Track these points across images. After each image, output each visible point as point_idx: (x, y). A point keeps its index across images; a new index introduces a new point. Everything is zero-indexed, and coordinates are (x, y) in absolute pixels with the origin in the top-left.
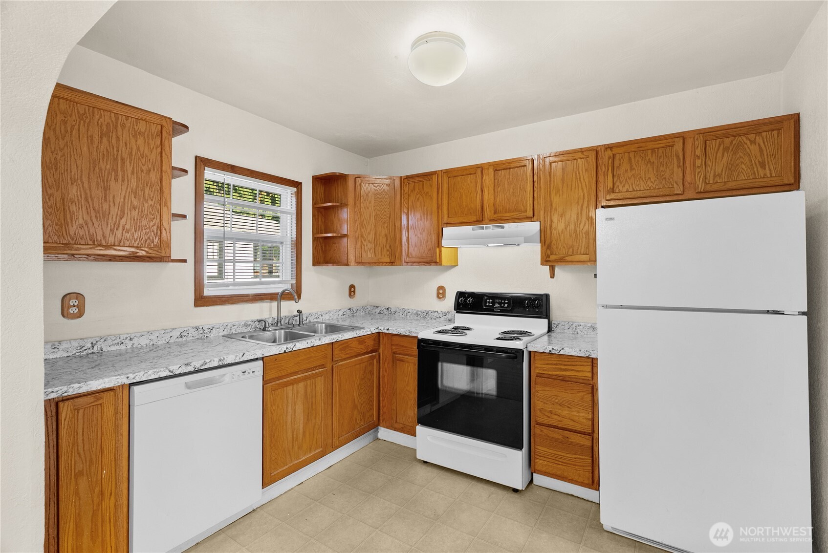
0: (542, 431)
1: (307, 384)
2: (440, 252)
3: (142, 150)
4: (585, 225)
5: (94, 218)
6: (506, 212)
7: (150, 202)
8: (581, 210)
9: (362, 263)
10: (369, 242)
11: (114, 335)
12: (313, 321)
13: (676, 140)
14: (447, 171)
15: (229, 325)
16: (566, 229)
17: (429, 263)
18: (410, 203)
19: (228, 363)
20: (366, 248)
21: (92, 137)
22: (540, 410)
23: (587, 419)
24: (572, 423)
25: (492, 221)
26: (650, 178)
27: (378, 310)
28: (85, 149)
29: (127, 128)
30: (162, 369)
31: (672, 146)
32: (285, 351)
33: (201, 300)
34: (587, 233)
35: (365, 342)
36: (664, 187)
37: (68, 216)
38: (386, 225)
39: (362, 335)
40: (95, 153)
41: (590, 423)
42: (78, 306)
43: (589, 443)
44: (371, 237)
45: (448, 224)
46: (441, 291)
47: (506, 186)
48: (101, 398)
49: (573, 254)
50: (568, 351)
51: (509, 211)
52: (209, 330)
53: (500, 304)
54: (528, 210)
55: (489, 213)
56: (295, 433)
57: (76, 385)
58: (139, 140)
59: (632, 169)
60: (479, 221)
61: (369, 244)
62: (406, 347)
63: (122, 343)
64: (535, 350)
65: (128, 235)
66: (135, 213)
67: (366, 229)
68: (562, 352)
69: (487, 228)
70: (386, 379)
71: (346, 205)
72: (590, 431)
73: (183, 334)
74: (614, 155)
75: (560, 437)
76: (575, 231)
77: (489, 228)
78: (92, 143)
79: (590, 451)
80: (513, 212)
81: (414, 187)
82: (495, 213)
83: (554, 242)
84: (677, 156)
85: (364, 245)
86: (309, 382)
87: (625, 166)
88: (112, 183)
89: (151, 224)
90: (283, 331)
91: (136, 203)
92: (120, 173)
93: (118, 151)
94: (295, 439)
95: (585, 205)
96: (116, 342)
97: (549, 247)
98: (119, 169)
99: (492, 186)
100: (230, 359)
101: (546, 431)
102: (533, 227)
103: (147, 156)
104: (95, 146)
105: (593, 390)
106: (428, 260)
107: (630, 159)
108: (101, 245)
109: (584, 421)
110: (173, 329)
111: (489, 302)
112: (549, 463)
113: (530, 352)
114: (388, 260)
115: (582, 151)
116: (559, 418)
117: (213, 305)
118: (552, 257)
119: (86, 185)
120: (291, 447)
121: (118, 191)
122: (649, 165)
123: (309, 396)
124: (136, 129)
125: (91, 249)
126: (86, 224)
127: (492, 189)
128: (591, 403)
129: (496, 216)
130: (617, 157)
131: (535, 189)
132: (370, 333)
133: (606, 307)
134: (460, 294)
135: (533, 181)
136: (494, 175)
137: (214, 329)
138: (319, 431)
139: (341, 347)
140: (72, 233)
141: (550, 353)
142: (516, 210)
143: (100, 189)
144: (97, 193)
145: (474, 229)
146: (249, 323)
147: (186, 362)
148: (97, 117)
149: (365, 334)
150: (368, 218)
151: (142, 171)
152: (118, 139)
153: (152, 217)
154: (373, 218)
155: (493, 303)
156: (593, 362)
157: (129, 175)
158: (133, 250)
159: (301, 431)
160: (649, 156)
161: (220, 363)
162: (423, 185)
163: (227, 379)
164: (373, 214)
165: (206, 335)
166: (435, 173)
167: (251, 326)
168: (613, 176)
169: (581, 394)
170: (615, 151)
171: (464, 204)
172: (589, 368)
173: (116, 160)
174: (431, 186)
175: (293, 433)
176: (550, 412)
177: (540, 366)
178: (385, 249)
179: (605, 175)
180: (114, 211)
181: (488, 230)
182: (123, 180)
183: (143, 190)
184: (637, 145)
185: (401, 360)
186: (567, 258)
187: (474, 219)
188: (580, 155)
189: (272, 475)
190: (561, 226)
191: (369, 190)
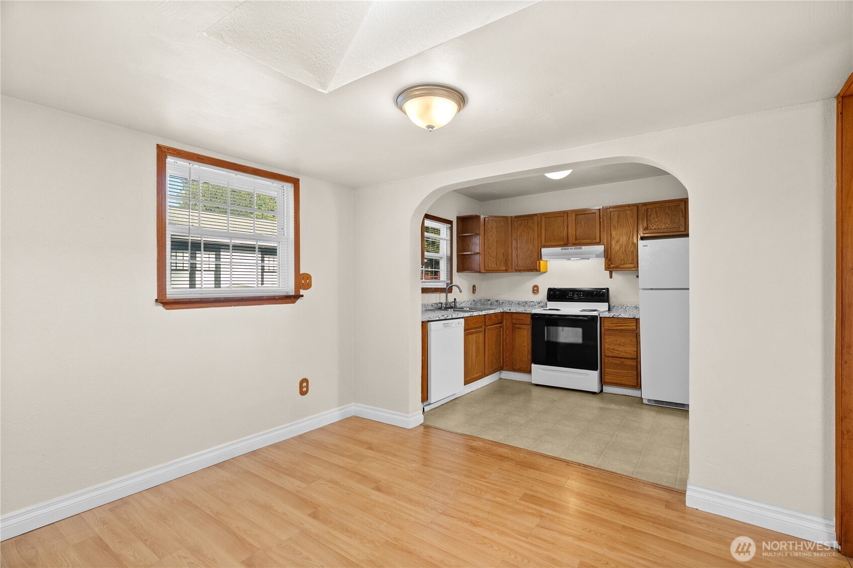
0: (608, 360)
2: (540, 263)
4: (631, 247)
6: (583, 239)
8: (629, 239)
10: (493, 257)
12: (459, 306)
13: (681, 202)
14: (544, 214)
16: (620, 249)
17: (532, 270)
18: (519, 233)
19: (454, 317)
20: (491, 261)
22: (607, 349)
23: (633, 351)
24: (626, 354)
25: (574, 245)
26: (667, 222)
27: (489, 302)
31: (679, 205)
32: (470, 315)
34: (632, 252)
35: (498, 317)
36: (675, 227)
38: (503, 247)
41: (636, 353)
43: (635, 364)
44: (494, 254)
45: (545, 246)
46: (535, 289)
47: (583, 224)
49: (624, 264)
50: (623, 315)
51: (585, 239)
53: (578, 295)
54: (597, 239)
55: (572, 239)
59: (657, 217)
60: (566, 244)
61: (493, 259)
62: (522, 320)
64: (604, 316)
67: (491, 249)
68: (620, 316)
69: (571, 249)
70: (507, 341)
71: (479, 234)
72: (635, 357)
74: (647, 209)
75: (619, 362)
76: (625, 251)
77: (572, 249)
79: (636, 367)
80: (588, 239)
81: (521, 223)
82: (576, 240)
83: (613, 257)
84: (682, 211)
85: (490, 259)
86: (477, 334)
87: (654, 215)
95: (631, 235)
97: (610, 260)
99: (574, 224)
101: (610, 360)
102: (601, 248)
105: (637, 336)
106: (532, 268)
107: (656, 211)
109: (633, 352)
111: (570, 294)
112: (612, 377)
113: (601, 318)
114: (504, 268)
115: (629, 206)
116: (618, 352)
118: (612, 266)
122: (667, 215)
123: (477, 342)
127: (574, 225)
128: (636, 342)
129: (576, 242)
130: (649, 210)
131: (601, 226)
132: (500, 311)
133: (644, 289)
134: (550, 290)
135: (600, 222)
136: (576, 218)
139: (488, 318)
141: (613, 317)
142: (589, 239)
145: (562, 250)
146: (433, 304)
149: (498, 312)
150: (492, 243)
154: (495, 242)
155: (573, 294)
156: (637, 321)
159: (474, 361)
160: (667, 210)
162: (528, 222)
164: (495, 240)
166: (536, 215)
167: (434, 306)
168: (647, 221)
169: (630, 338)
170: (648, 207)
171: (556, 234)
172: (635, 324)
174: (533, 223)
176: (613, 349)
177: (607, 325)
178: (502, 261)
179: (643, 220)
181: (571, 250)
184: (661, 204)
185: (519, 328)
186: (621, 266)
187: (563, 243)
188: (628, 208)
189: (468, 379)
190: (617, 248)
191: (493, 225)
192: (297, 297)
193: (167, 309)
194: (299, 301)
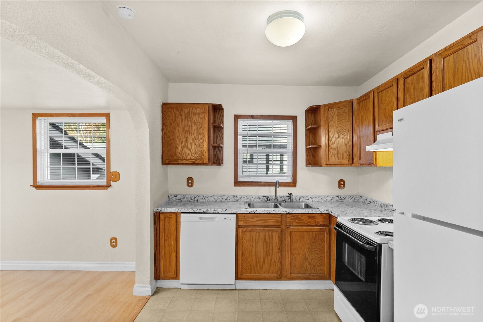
1: (266, 234)
2: (376, 155)
3: (198, 120)
5: (183, 149)
7: (201, 141)
9: (329, 164)
10: (334, 150)
11: (202, 195)
12: (305, 201)
14: (378, 88)
15: (250, 197)
17: (370, 164)
18: (361, 118)
19: (218, 212)
20: (332, 154)
21: (183, 119)
28: (181, 124)
29: (193, 113)
30: (190, 209)
32: (250, 212)
33: (237, 183)
35: (315, 218)
37: (176, 149)
38: (346, 137)
39: (311, 213)
40: (184, 125)
42: (191, 182)
44: (335, 146)
45: (380, 132)
48: (172, 215)
52: (240, 198)
56: (258, 259)
57: (164, 209)
58: (197, 117)
63: (204, 198)
65: (193, 155)
66: (195, 146)
67: (332, 140)
71: (320, 126)
73: (228, 198)
78: (183, 121)
85: (331, 152)
86: (267, 233)
88: (189, 136)
89: (201, 150)
90: (273, 203)
91: (196, 142)
92: (191, 131)
93: (190, 122)
94: (257, 262)
96: (202, 198)
98: (191, 129)
99: (403, 92)
100: (219, 211)
103: (199, 122)
104: (183, 122)
106: (369, 162)
108: (185, 160)
110: (224, 195)
114: (347, 162)
117: (243, 186)
119: (181, 138)
120: (255, 266)
121: (191, 137)
123: (267, 241)
124: (196, 112)
125: (182, 161)
126: (181, 152)
131: (433, 89)
132: (319, 212)
136: (404, 83)
137: (242, 198)
138: (275, 264)
139: (292, 217)
140: (177, 155)
143: (185, 138)
144: (184, 140)
146: (261, 197)
147: (200, 208)
148: (184, 111)
149: (314, 213)
150: (333, 133)
151: (198, 129)
152: (190, 118)
153: (201, 147)
154: (336, 133)
157: (194, 131)
158: (194, 161)
159: (262, 259)
161: (214, 211)
163: (217, 219)
164: (337, 130)
165: (238, 200)
166: (372, 91)
167: (262, 199)
171: (387, 113)
173: (190, 126)
174: (370, 102)
175: (256, 258)
178: (345, 154)
180: (189, 146)
182: (192, 134)
183: (198, 136)
188: (469, 41)
189: (242, 275)
191: (334, 113)
192: (108, 186)
193: (37, 190)
194: (110, 189)
